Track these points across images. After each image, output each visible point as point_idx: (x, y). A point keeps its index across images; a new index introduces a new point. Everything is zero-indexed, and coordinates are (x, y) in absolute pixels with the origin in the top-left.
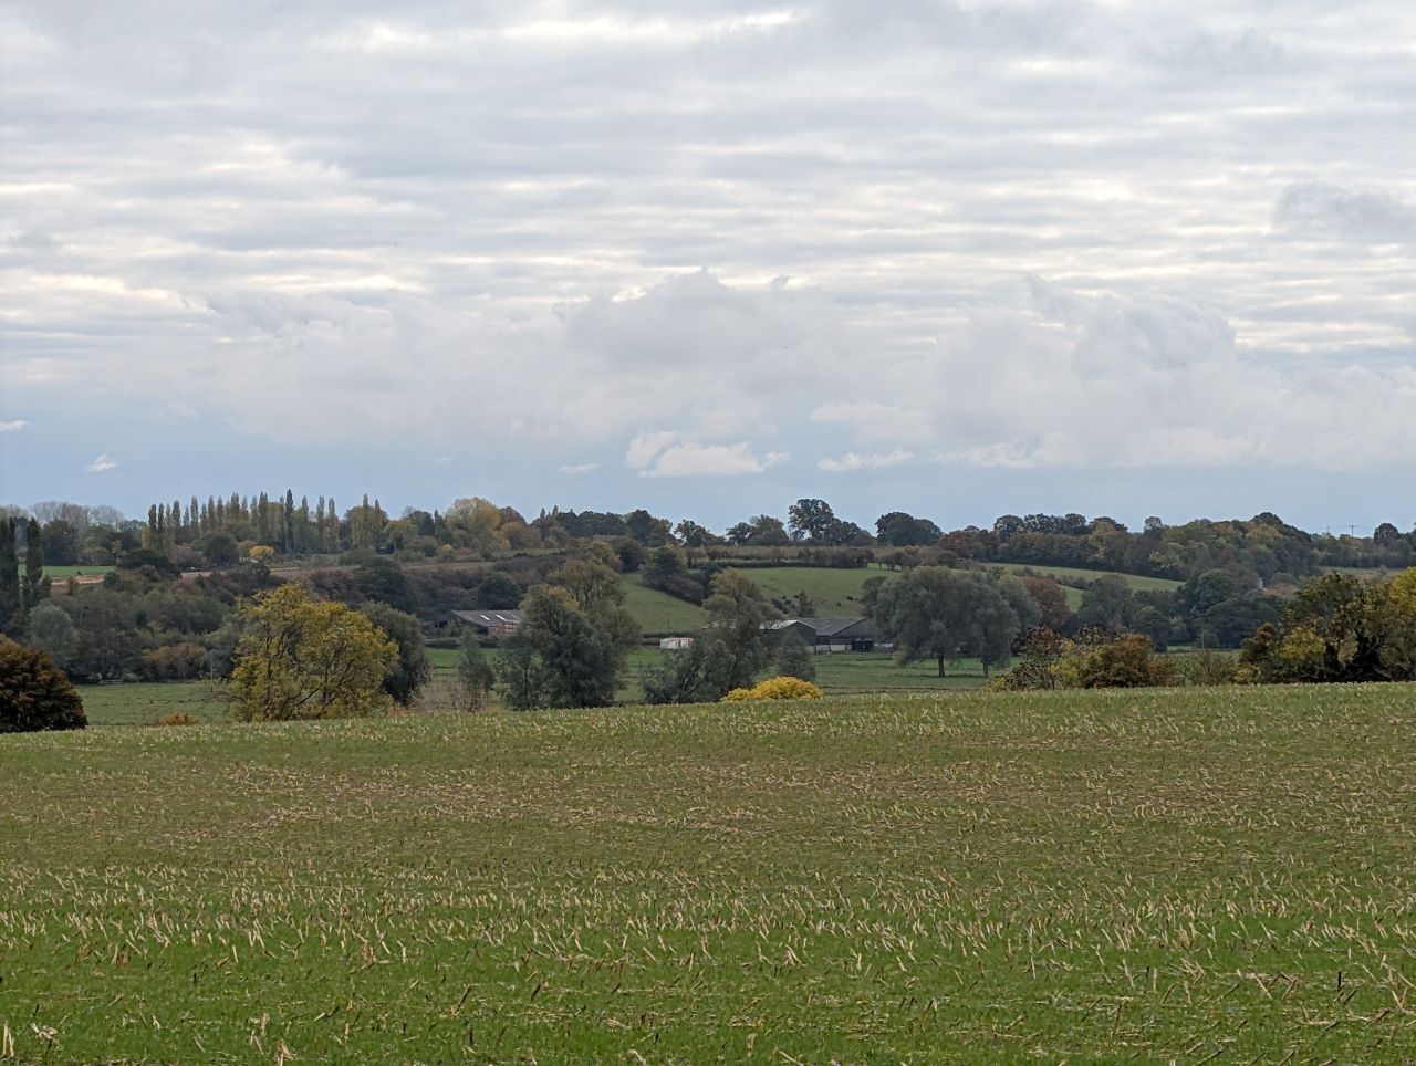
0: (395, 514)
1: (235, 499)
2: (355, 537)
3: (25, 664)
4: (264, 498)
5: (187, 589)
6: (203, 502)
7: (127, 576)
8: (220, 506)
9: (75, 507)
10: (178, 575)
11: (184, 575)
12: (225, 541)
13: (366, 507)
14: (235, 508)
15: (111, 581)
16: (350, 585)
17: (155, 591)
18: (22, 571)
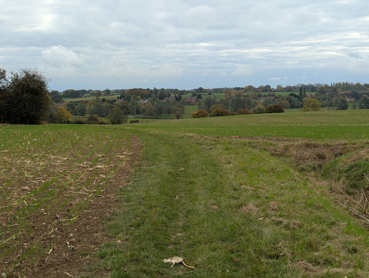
0: (362, 84)
1: (340, 83)
2: (356, 87)
3: (278, 106)
4: (344, 82)
5: (326, 95)
6: (335, 83)
7: (318, 94)
8: (338, 84)
9: (320, 84)
10: (326, 93)
11: (327, 93)
12: (335, 88)
13: (358, 83)
14: (340, 84)
15: (316, 94)
16: (350, 94)
17: (322, 96)
18: (303, 93)
